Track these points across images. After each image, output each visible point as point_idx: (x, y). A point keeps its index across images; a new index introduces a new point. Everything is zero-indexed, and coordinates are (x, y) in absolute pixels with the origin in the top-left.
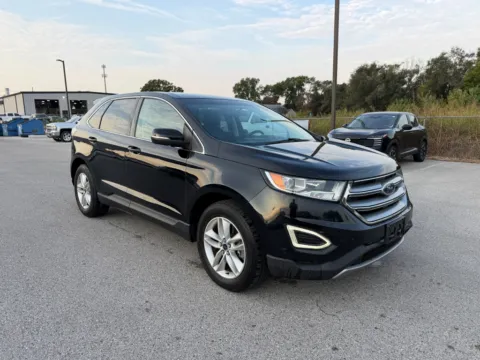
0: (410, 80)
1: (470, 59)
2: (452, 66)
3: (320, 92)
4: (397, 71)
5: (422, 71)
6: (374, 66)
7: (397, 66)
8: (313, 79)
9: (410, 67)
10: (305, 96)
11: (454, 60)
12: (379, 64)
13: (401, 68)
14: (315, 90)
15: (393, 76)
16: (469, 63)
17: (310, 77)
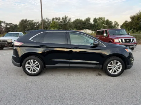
0: (37, 25)
1: (50, 21)
2: (47, 22)
3: (8, 27)
4: (33, 22)
5: (40, 23)
6: (26, 20)
7: (33, 21)
8: (4, 22)
9: (36, 21)
10: (2, 28)
11: (47, 21)
12: (28, 20)
13: (34, 21)
14: (6, 26)
15: (32, 23)
16: (50, 22)
17: (3, 21)
